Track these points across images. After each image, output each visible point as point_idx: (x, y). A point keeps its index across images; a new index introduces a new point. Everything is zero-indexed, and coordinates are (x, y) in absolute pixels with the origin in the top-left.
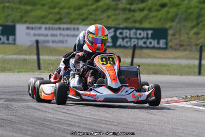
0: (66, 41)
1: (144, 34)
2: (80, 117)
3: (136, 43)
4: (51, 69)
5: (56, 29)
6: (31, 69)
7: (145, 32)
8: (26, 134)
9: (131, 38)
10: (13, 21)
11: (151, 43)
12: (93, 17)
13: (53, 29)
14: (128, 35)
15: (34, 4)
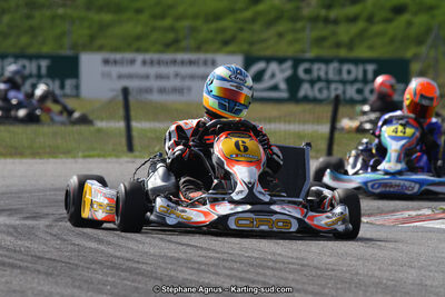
0: (189, 89)
1: (357, 72)
2: (217, 252)
3: (340, 92)
4: (156, 150)
5: (167, 63)
6: (114, 150)
7: (361, 68)
8: (100, 292)
9: (329, 82)
10: (74, 46)
12: (245, 35)
13: (159, 63)
14: (322, 74)
15: (118, 9)
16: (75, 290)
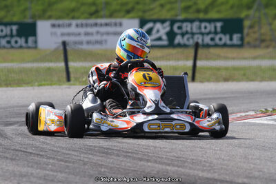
0: (106, 41)
1: (210, 27)
4: (84, 79)
5: (91, 26)
6: (58, 81)
7: (213, 25)
8: (45, 169)
9: (193, 34)
10: (34, 17)
11: (220, 39)
12: (140, 7)
13: (87, 25)
14: (189, 29)
16: (29, 169)
